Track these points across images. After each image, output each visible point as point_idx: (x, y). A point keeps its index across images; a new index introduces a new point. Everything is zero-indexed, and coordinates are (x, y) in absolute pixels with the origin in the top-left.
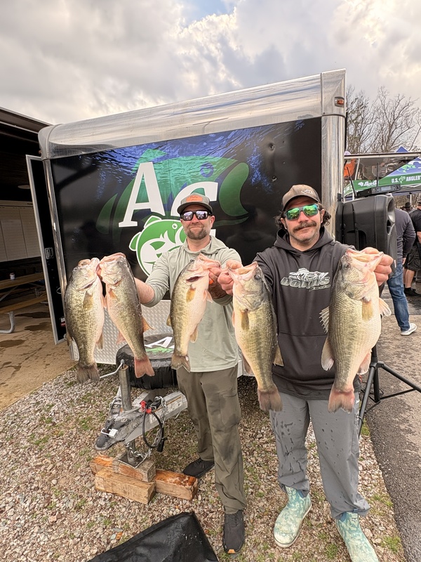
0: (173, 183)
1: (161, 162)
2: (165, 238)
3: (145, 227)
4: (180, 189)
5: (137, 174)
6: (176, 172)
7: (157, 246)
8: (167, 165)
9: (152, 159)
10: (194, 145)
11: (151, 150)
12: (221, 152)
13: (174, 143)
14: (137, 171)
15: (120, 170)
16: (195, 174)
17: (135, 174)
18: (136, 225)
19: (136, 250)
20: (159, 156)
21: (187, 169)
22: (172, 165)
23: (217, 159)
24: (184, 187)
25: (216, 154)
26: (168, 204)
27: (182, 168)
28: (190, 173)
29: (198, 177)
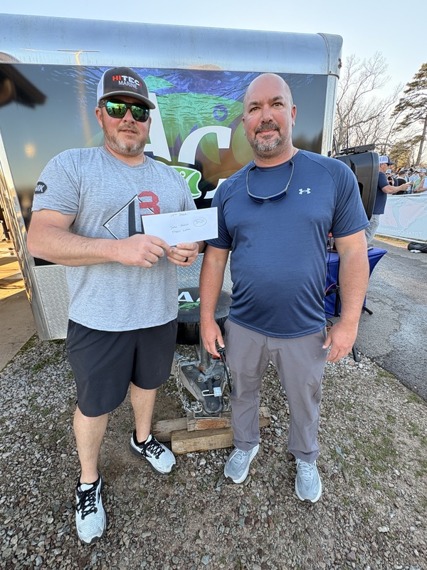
0: (180, 121)
1: (167, 95)
4: (189, 131)
6: (185, 111)
8: (174, 101)
9: (155, 89)
10: (207, 81)
11: (153, 78)
12: (235, 94)
13: (184, 75)
16: (207, 116)
20: (164, 87)
21: (199, 108)
22: (181, 101)
23: (231, 102)
24: (194, 129)
25: (231, 96)
26: (175, 148)
27: (193, 106)
28: (201, 114)
29: (211, 119)
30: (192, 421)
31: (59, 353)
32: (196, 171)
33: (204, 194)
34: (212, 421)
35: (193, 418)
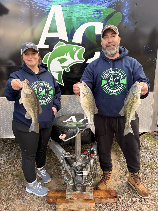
0: (74, 19)
1: (68, 6)
2: (68, 56)
3: (54, 49)
4: (79, 25)
5: (50, 12)
7: (62, 61)
8: (72, 9)
9: (61, 3)
12: (106, 4)
14: (50, 10)
15: (37, 8)
16: (89, 16)
17: (48, 12)
18: (48, 47)
19: (47, 64)
20: (66, 2)
21: (85, 12)
22: (75, 9)
23: (104, 8)
24: (82, 24)
25: (103, 5)
26: (71, 35)
27: (82, 11)
28: (86, 15)
29: (92, 18)
30: (69, 193)
31: (4, 147)
32: (82, 47)
33: (86, 60)
34: (81, 194)
35: (70, 191)
